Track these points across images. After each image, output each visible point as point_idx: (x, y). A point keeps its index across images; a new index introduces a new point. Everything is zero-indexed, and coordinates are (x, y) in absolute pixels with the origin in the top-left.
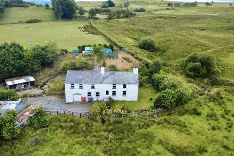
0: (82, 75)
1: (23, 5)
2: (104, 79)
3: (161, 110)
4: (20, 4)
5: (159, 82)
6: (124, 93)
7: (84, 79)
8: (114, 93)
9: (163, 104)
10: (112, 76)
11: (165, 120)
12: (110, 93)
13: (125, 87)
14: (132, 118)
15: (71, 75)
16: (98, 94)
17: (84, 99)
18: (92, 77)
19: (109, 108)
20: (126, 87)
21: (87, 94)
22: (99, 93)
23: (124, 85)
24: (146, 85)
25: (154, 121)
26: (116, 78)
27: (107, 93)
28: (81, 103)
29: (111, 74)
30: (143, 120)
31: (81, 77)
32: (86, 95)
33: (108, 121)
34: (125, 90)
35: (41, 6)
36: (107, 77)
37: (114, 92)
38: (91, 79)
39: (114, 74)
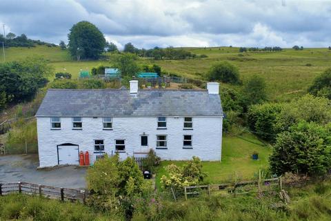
0: (82, 97)
1: (27, 43)
2: (136, 105)
3: (297, 178)
4: (22, 43)
5: (270, 118)
6: (188, 141)
7: (87, 105)
8: (162, 141)
9: (301, 161)
10: (157, 101)
11: (317, 205)
12: (153, 142)
13: (188, 125)
14: (216, 199)
15: (54, 98)
16: (120, 145)
17: (84, 158)
18: (107, 103)
19: (148, 177)
20: (190, 125)
21: (93, 144)
22: (122, 142)
23: (187, 119)
24: (234, 129)
25: (283, 209)
26: (167, 104)
27: (144, 141)
28: (77, 167)
29: (153, 96)
30: (250, 206)
31: (79, 102)
32: (90, 148)
33: (143, 211)
34: (188, 133)
35: (54, 46)
36: (144, 101)
37: (162, 137)
38: (103, 105)
39: (160, 95)
